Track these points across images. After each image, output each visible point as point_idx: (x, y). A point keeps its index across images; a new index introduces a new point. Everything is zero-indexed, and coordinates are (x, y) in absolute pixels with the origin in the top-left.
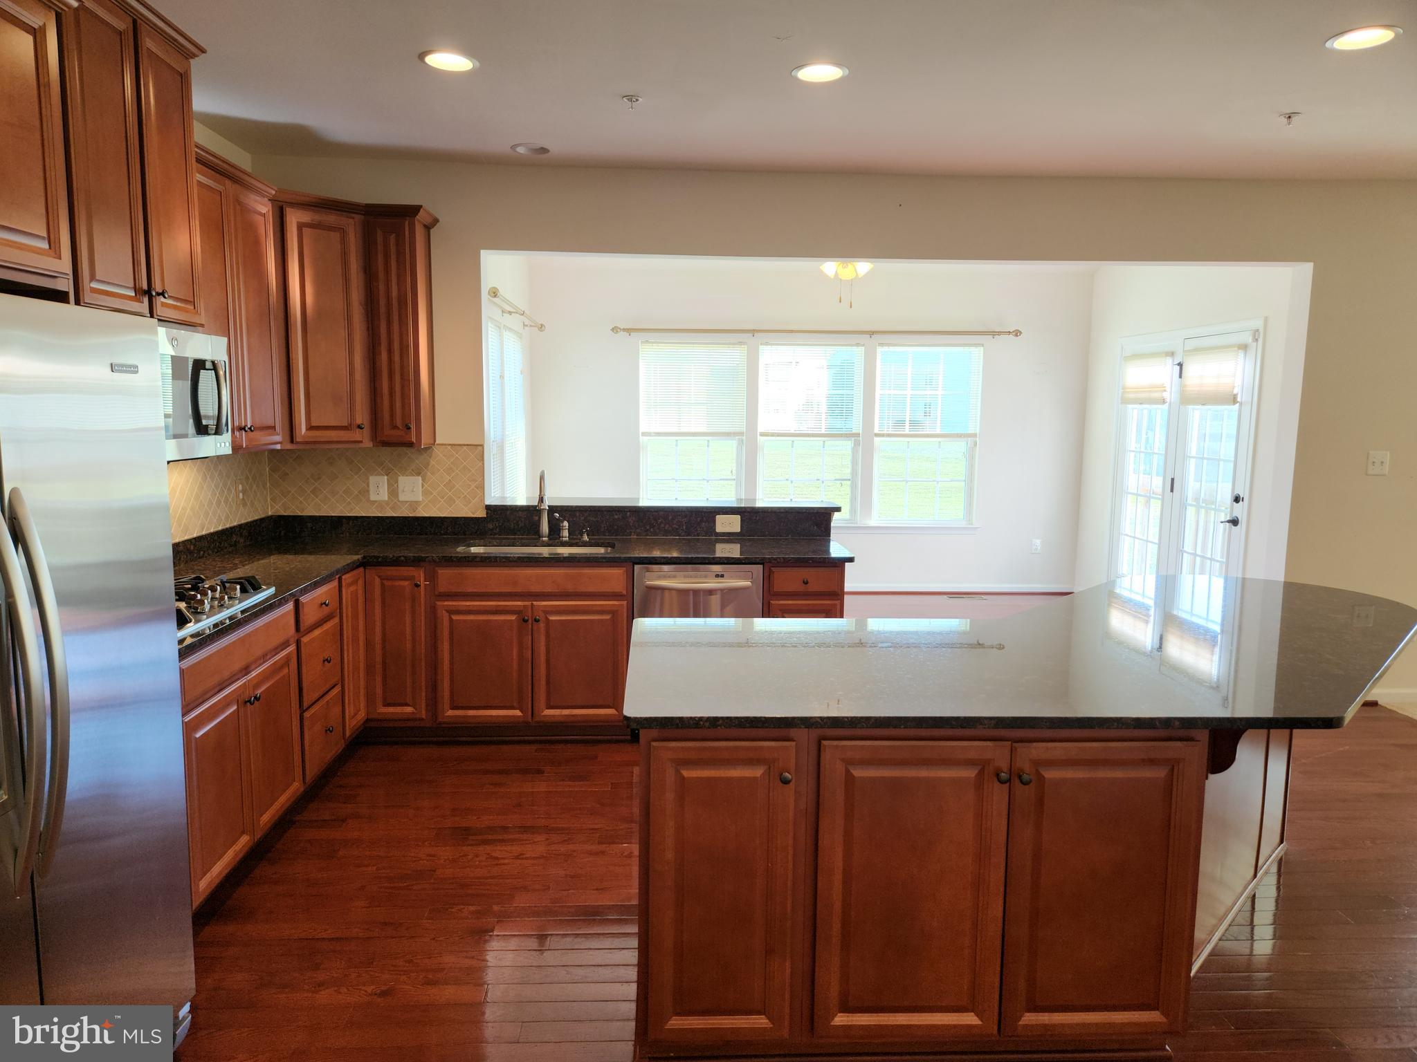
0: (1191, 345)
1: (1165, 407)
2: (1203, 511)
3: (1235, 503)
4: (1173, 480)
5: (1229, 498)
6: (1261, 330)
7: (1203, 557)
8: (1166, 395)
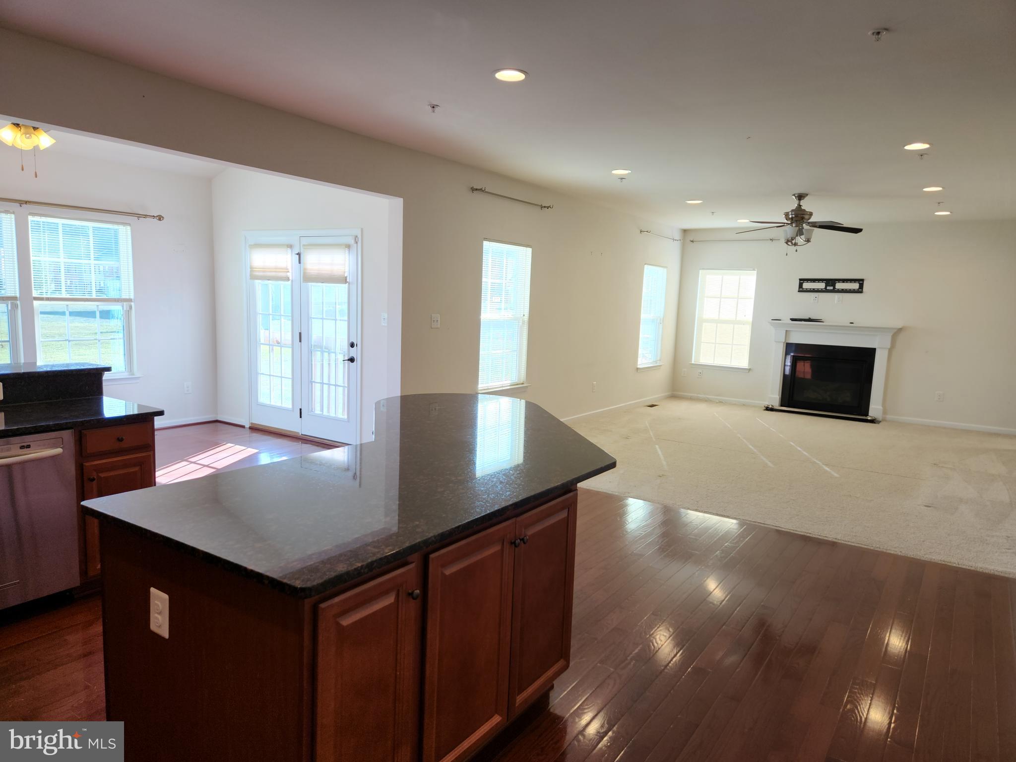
0: (305, 241)
1: (289, 283)
2: (326, 355)
3: (351, 348)
4: (300, 334)
5: (346, 345)
6: (359, 236)
7: (329, 385)
8: (289, 275)
